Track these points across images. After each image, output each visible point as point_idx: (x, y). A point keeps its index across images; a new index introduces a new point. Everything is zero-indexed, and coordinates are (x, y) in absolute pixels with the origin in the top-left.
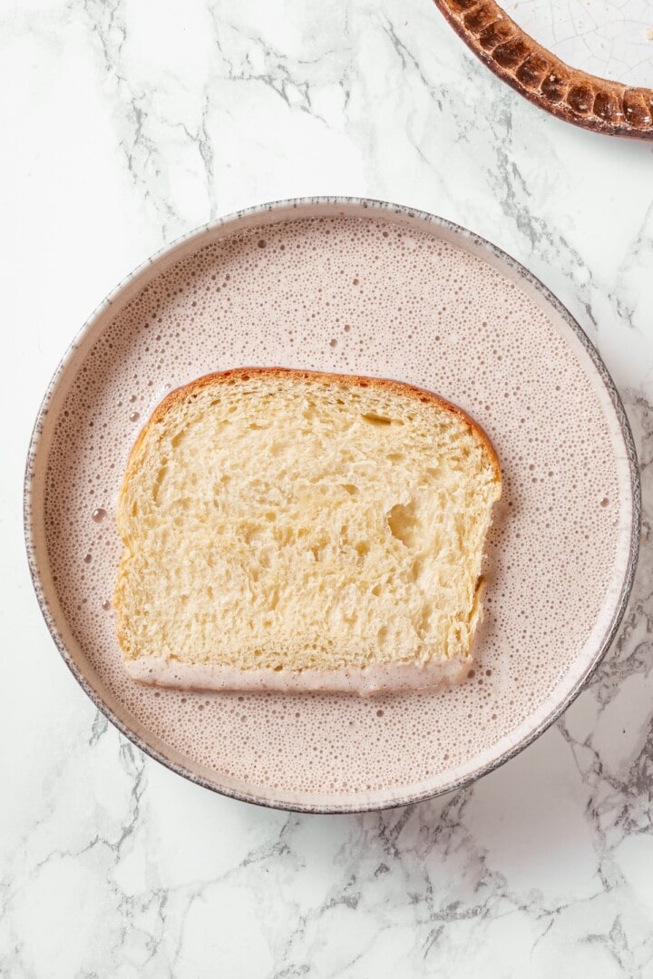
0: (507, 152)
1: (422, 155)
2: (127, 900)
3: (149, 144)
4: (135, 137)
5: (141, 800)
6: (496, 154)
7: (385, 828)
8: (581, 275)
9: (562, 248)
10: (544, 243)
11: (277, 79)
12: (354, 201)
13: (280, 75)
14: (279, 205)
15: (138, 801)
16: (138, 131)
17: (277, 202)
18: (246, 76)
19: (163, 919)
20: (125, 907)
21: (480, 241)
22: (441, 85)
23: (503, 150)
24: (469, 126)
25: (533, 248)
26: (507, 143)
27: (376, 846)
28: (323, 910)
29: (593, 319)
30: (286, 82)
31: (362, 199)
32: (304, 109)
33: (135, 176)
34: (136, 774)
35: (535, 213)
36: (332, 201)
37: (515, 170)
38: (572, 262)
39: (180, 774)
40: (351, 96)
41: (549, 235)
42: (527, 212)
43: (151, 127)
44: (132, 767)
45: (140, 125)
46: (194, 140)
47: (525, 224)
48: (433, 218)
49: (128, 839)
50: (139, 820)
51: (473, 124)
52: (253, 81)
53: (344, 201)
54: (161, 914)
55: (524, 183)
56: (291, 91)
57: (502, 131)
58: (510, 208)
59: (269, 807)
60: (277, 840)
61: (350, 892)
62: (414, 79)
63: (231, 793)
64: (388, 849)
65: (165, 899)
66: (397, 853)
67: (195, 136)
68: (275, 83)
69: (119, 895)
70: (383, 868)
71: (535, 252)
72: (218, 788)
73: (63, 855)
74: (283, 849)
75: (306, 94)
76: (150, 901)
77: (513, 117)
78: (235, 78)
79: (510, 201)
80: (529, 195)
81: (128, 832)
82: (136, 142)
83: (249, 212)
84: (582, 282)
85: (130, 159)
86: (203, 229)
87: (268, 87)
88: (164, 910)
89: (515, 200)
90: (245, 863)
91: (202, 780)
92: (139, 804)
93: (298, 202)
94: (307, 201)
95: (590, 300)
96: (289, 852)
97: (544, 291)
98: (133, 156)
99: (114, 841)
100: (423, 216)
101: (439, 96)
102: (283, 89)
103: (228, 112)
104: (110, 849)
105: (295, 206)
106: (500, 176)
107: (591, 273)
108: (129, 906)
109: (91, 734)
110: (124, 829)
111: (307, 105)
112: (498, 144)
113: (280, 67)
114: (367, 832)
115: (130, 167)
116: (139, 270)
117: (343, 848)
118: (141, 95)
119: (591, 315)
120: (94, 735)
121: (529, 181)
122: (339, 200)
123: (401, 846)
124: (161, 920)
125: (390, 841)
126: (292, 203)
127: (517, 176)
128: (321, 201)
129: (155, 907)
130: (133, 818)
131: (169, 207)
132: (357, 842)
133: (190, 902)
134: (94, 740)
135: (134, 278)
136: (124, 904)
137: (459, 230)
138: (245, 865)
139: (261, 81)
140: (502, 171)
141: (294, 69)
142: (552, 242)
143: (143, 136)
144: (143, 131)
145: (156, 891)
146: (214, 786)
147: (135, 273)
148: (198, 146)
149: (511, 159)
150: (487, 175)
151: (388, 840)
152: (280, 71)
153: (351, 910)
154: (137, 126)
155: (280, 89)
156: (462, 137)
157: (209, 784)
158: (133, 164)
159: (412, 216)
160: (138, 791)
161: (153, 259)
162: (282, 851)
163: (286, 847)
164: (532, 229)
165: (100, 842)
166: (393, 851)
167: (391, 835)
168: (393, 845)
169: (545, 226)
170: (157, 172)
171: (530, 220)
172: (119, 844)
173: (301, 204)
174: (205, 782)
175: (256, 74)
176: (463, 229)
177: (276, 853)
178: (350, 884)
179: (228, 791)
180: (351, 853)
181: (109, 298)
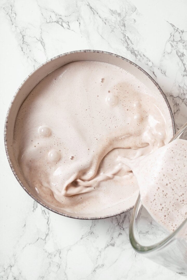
0: (125, 34)
1: (102, 37)
2: (50, 254)
3: (27, 44)
4: (23, 42)
5: (49, 225)
6: (122, 35)
7: (119, 223)
8: (150, 64)
9: (144, 57)
10: (139, 57)
11: (60, 22)
12: (82, 51)
13: (60, 20)
14: (62, 55)
15: (49, 226)
16: (23, 40)
17: (61, 55)
18: (51, 22)
19: (61, 258)
20: (49, 256)
21: (118, 56)
22: (105, 18)
23: (124, 33)
24: (114, 28)
25: (136, 58)
26: (125, 31)
27: (117, 228)
28: (105, 248)
29: (155, 75)
30: (62, 22)
31: (84, 50)
32: (68, 29)
33: (24, 53)
34: (47, 218)
35: (135, 49)
36: (76, 52)
37: (128, 38)
38: (147, 61)
39: (62, 215)
40: (81, 24)
41: (140, 54)
42: (133, 49)
43: (27, 39)
44: (46, 216)
45: (24, 39)
46: (39, 41)
47: (133, 52)
48: (104, 52)
49: (47, 237)
50: (50, 231)
51: (115, 27)
52: (53, 23)
53: (79, 51)
54: (60, 256)
55: (131, 41)
56: (64, 24)
57: (123, 28)
58: (128, 48)
59: (88, 219)
60: (90, 231)
61: (112, 242)
62: (97, 17)
63: (77, 218)
64: (121, 228)
65: (60, 252)
66: (123, 229)
67: (39, 40)
68: (59, 23)
69: (47, 253)
70: (120, 234)
71: (137, 59)
72: (74, 217)
73: (30, 244)
74: (92, 233)
75: (68, 25)
76: (56, 253)
77: (125, 24)
78: (48, 23)
79: (128, 47)
80: (133, 44)
81: (47, 235)
82: (23, 43)
83: (54, 59)
84: (151, 66)
85: (22, 48)
86: (42, 65)
87: (57, 24)
88: (60, 255)
89: (129, 46)
90: (82, 238)
91: (69, 216)
92: (50, 226)
93: (67, 54)
94: (69, 53)
95: (153, 70)
96: (93, 233)
97: (137, 66)
98: (23, 47)
99: (44, 238)
100: (101, 52)
101: (105, 21)
102: (62, 24)
103: (48, 32)
104: (43, 241)
105: (66, 55)
106: (124, 40)
107: (153, 63)
108: (51, 256)
109: (33, 209)
110: (46, 234)
111: (69, 28)
112: (123, 32)
113: (60, 18)
114: (114, 224)
115: (22, 50)
116: (26, 79)
117: (108, 230)
118: (23, 30)
119: (154, 74)
120: (34, 209)
121: (132, 40)
122: (78, 51)
123: (124, 227)
124: (60, 258)
125: (121, 226)
126: (65, 54)
127: (129, 40)
128: (73, 52)
129: (58, 255)
130: (48, 231)
131: (35, 60)
132: (112, 228)
133: (68, 252)
134: (34, 210)
135: (25, 81)
136: (49, 255)
137: (112, 54)
138: (82, 239)
139: (55, 23)
140: (125, 39)
141: (63, 18)
142: (141, 56)
143: (25, 41)
144: (25, 40)
145: (57, 250)
146: (72, 217)
147: (25, 80)
148: (40, 42)
149: (127, 35)
150: (121, 40)
151: (120, 226)
152: (60, 19)
153: (113, 247)
154: (23, 39)
155: (61, 24)
156: (112, 31)
157: (71, 216)
158: (23, 49)
159: (98, 52)
160: (49, 223)
161: (30, 75)
162: (91, 234)
163: (92, 232)
164: (135, 53)
165: (40, 239)
166: (122, 229)
167: (121, 224)
168: (122, 227)
169: (138, 52)
170: (30, 51)
171: (134, 51)
172: (45, 239)
173: (68, 54)
174: (70, 216)
175: (54, 21)
176: (113, 54)
177: (90, 234)
178: (112, 240)
179: (76, 217)
180: (111, 231)
181: (20, 88)
